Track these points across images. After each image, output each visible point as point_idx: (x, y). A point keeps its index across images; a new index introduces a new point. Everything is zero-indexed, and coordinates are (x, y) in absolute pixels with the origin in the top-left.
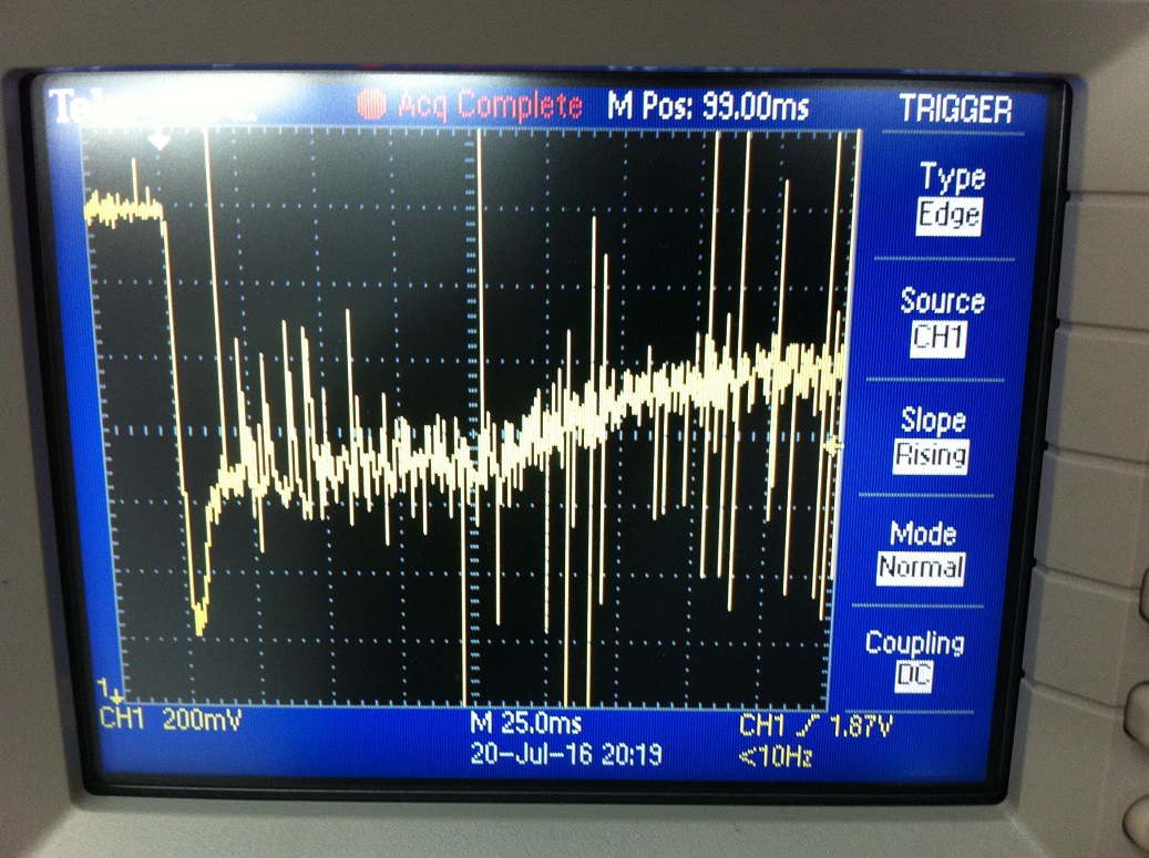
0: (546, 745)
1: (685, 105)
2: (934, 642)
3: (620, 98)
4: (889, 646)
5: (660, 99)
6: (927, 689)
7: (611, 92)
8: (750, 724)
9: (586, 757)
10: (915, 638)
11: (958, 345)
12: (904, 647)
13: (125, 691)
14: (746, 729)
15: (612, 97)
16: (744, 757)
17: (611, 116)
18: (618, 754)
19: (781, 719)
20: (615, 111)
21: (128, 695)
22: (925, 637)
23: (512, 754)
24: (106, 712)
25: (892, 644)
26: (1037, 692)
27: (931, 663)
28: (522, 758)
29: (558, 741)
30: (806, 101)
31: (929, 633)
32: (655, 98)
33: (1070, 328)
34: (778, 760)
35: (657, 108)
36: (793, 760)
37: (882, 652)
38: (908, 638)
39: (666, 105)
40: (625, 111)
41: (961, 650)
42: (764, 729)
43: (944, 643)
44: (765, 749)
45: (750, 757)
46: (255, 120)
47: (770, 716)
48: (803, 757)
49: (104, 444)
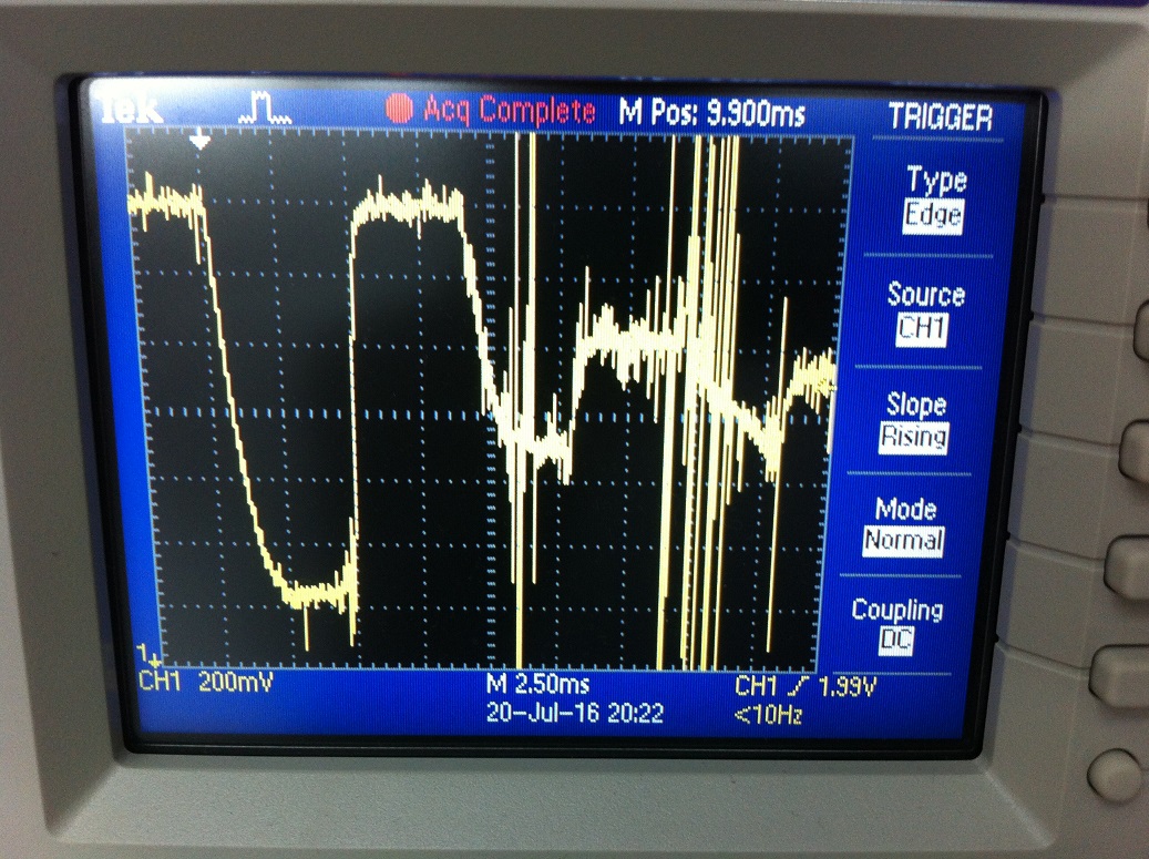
0: (556, 704)
1: (691, 112)
2: (915, 609)
3: (631, 104)
4: (874, 613)
5: (667, 106)
6: (909, 652)
7: (622, 99)
8: (745, 685)
9: (593, 716)
10: (898, 606)
11: (940, 336)
12: (887, 614)
13: (163, 655)
14: (742, 690)
15: (623, 103)
16: (739, 715)
17: (622, 122)
18: (623, 712)
19: (773, 680)
20: (626, 117)
21: (166, 659)
22: (906, 605)
23: (525, 713)
24: (145, 676)
25: (877, 611)
26: (1011, 656)
27: (912, 629)
28: (534, 717)
29: (567, 701)
30: (802, 109)
31: (910, 601)
32: (663, 104)
33: (1043, 322)
34: (771, 718)
35: (664, 115)
36: (785, 718)
37: (867, 618)
38: (891, 605)
39: (673, 112)
40: (635, 117)
41: (940, 616)
42: (758, 689)
43: (924, 610)
44: (759, 708)
45: (745, 715)
46: (290, 122)
47: (764, 677)
48: (794, 715)
49: (146, 425)
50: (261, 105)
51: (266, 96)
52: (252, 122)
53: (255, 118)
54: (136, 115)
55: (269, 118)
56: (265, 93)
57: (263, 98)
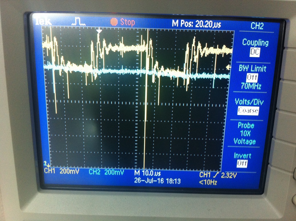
0: (152, 178)
1: (191, 23)
7: (173, 20)
9: (162, 182)
14: (201, 175)
16: (200, 182)
18: (171, 181)
20: (174, 25)
21: (51, 165)
23: (144, 181)
24: (46, 169)
26: (272, 168)
28: (147, 181)
29: (155, 178)
32: (184, 21)
34: (209, 183)
35: (184, 24)
36: (212, 183)
39: (187, 23)
42: (205, 176)
44: (205, 180)
46: (85, 25)
47: (207, 173)
48: (215, 183)
49: (47, 104)
51: (79, 18)
53: (76, 24)
54: (45, 23)
55: (80, 24)
56: (79, 17)
57: (78, 19)
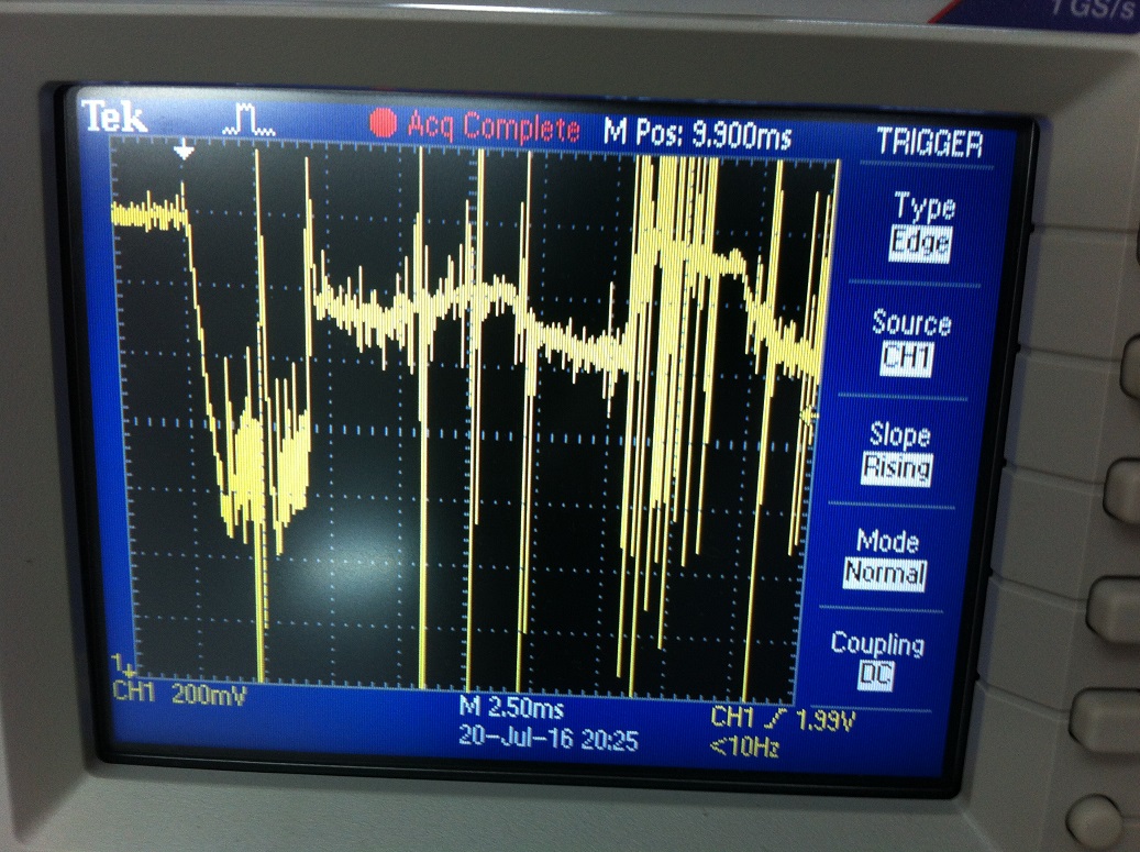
0: (529, 729)
1: (676, 132)
2: (895, 644)
3: (616, 124)
4: (854, 646)
5: (652, 126)
6: (888, 688)
7: (607, 119)
8: (722, 716)
9: (567, 742)
10: (878, 640)
11: (925, 365)
12: (867, 648)
13: (138, 666)
14: (718, 719)
15: (608, 123)
16: (715, 746)
17: (606, 141)
18: (598, 739)
19: (750, 711)
20: (610, 137)
21: (140, 669)
22: (887, 639)
23: (498, 737)
24: (119, 685)
25: (856, 644)
26: (991, 695)
27: (892, 664)
28: (507, 741)
29: (541, 725)
30: (789, 132)
31: (891, 635)
32: (648, 125)
33: (1030, 354)
34: (747, 750)
35: (649, 135)
36: (761, 751)
37: (847, 651)
38: (871, 639)
39: (658, 133)
40: (620, 137)
41: (921, 652)
42: (735, 720)
43: (905, 645)
44: (735, 740)
45: (720, 746)
46: (274, 134)
47: (740, 709)
48: (771, 748)
49: (125, 434)
50: (246, 116)
51: (251, 108)
52: (236, 133)
53: (239, 129)
54: (122, 124)
55: (253, 130)
56: (250, 105)
57: (247, 109)
